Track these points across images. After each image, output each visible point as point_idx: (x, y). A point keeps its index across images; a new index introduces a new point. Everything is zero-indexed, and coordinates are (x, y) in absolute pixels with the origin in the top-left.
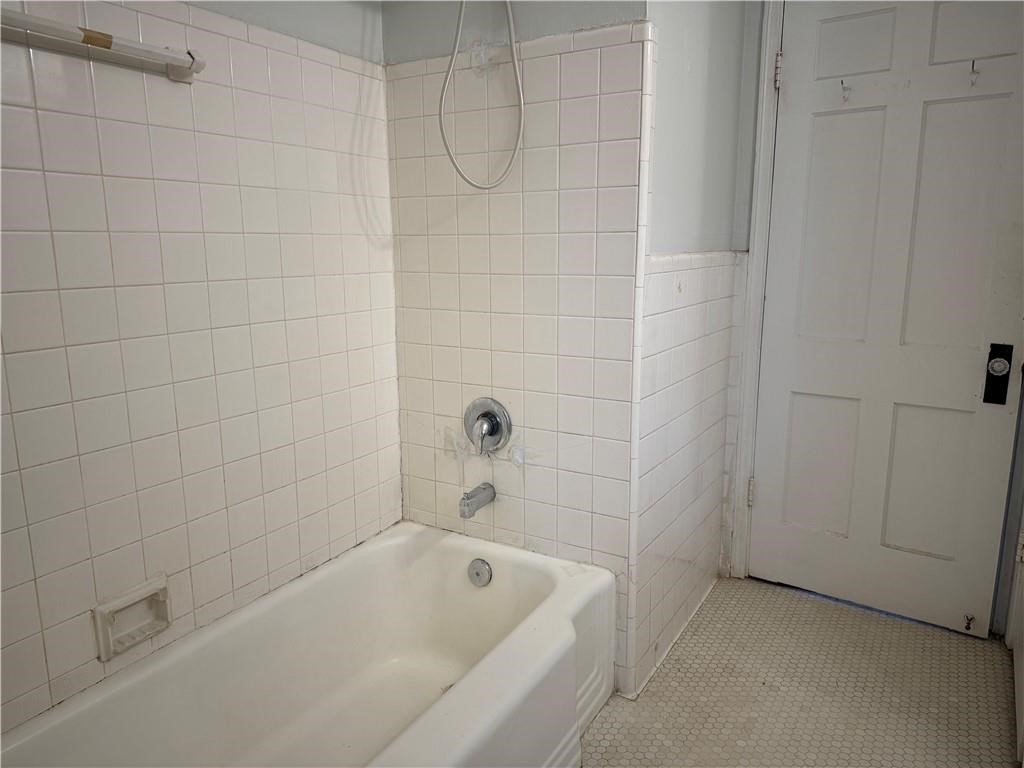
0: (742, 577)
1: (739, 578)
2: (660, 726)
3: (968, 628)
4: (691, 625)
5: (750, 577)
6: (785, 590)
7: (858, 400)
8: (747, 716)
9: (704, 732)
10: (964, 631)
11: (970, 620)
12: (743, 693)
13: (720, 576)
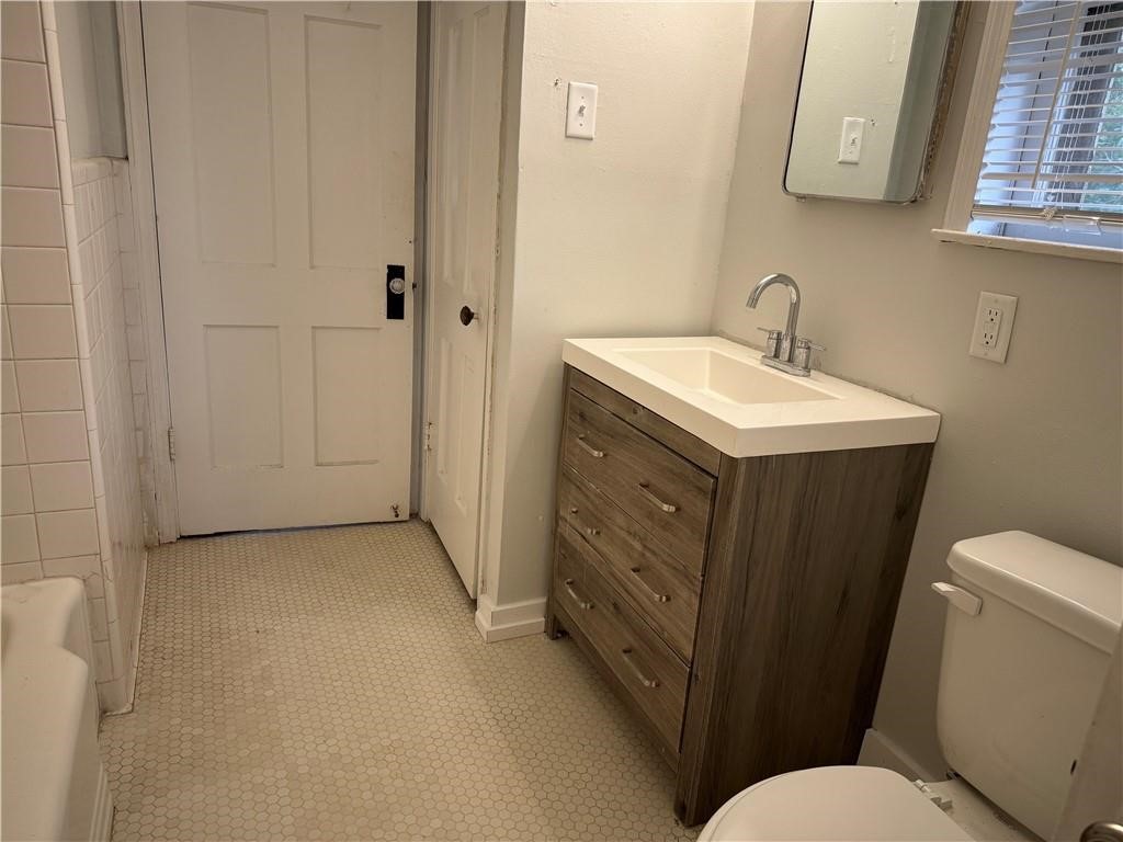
0: (174, 540)
1: (171, 543)
2: (178, 721)
3: (397, 516)
4: (146, 608)
5: (182, 537)
6: (225, 538)
7: (276, 327)
8: (259, 667)
9: (228, 701)
10: (396, 519)
11: (395, 509)
12: (244, 649)
13: (148, 548)
